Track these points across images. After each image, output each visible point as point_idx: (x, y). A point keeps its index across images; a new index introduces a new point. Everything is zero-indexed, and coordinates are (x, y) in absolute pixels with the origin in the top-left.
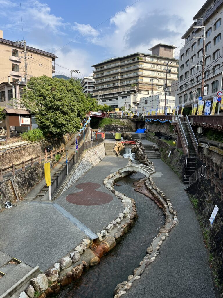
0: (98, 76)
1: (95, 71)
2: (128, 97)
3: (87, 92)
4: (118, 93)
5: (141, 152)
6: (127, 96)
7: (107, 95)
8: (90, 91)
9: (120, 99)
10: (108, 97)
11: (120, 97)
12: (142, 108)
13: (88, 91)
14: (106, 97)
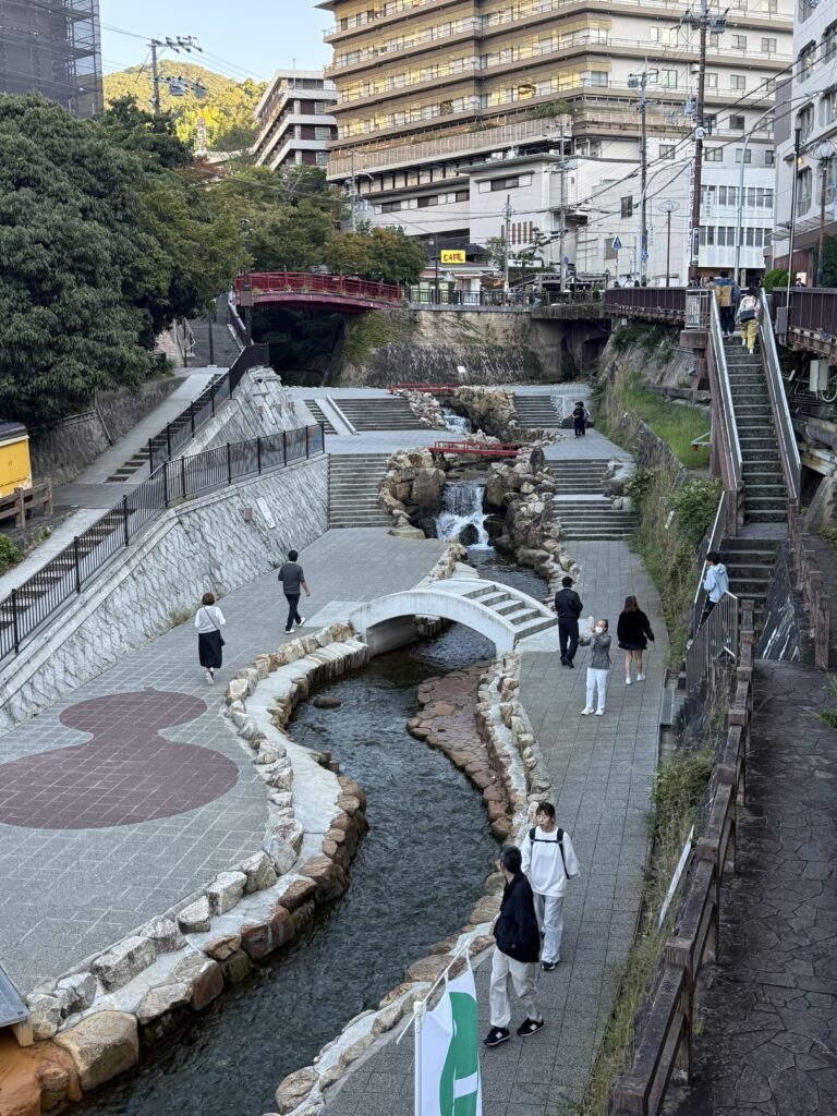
0: (354, 64)
1: (335, 31)
2: (523, 181)
3: (298, 156)
4: (470, 159)
5: (531, 506)
6: (516, 177)
7: (405, 172)
8: (313, 152)
9: (479, 191)
10: (412, 182)
11: (478, 182)
12: (602, 244)
13: (304, 151)
14: (400, 184)
